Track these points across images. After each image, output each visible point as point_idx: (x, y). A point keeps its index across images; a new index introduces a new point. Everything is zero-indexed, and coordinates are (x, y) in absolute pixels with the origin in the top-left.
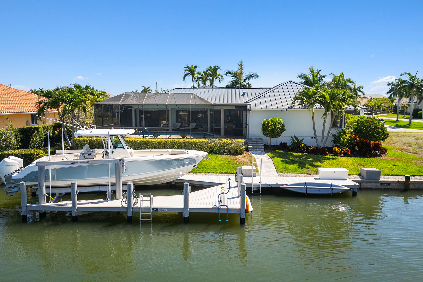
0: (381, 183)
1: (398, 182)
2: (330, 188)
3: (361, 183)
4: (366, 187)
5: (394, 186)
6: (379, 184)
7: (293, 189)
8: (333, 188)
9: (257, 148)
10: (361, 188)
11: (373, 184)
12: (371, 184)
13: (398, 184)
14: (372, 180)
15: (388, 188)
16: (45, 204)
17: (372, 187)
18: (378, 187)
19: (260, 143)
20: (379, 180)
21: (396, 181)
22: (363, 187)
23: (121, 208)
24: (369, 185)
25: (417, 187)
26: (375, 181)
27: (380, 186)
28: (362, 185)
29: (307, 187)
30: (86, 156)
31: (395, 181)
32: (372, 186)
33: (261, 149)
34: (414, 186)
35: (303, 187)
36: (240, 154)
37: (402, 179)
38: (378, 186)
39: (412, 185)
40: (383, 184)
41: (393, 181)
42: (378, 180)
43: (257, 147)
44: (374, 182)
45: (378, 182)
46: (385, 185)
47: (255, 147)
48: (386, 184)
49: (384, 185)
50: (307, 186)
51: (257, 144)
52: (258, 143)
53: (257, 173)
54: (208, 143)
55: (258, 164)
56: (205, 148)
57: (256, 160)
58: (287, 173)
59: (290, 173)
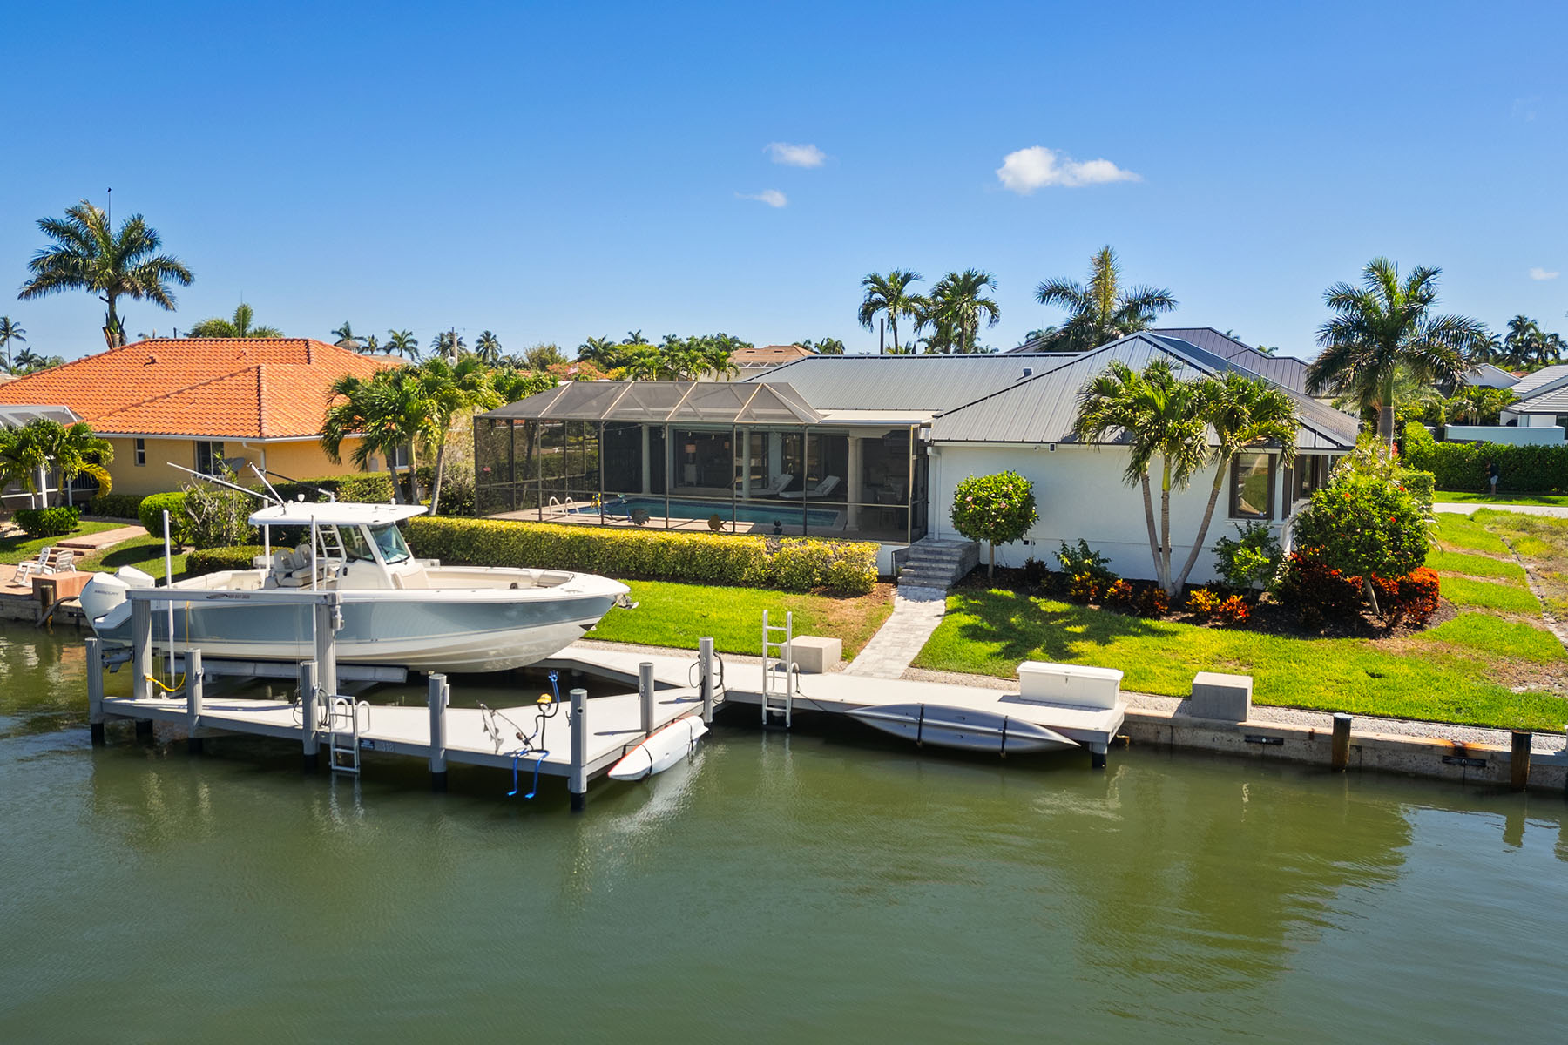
0: (1248, 733)
1: (1312, 735)
2: (996, 730)
3: (1172, 727)
4: (1190, 743)
5: (1298, 751)
6: (1242, 739)
7: (881, 722)
8: (1007, 732)
9: (929, 577)
10: (1176, 746)
11: (1219, 735)
12: (1210, 735)
13: (1314, 746)
14: (1213, 721)
15: (1276, 754)
16: (148, 701)
17: (1216, 745)
18: (1237, 748)
19: (948, 558)
20: (1240, 723)
21: (1302, 733)
22: (1180, 743)
23: (292, 729)
24: (1204, 739)
25: (1388, 762)
26: (1220, 726)
27: (1245, 743)
28: (1176, 737)
29: (924, 720)
30: (280, 577)
31: (1298, 731)
32: (1214, 740)
33: (935, 582)
34: (1379, 757)
35: (912, 719)
36: (857, 594)
37: (1323, 725)
38: (1239, 744)
39: (1369, 753)
40: (1257, 740)
41: (1292, 732)
42: (1232, 722)
43: (930, 573)
44: (1220, 729)
45: (1236, 730)
46: (1262, 743)
47: (921, 572)
48: (1264, 740)
49: (1259, 742)
50: (926, 718)
51: (937, 561)
52: (943, 561)
53: (844, 661)
54: (760, 552)
55: (883, 630)
56: (751, 566)
57: (888, 618)
58: (941, 670)
59: (947, 670)
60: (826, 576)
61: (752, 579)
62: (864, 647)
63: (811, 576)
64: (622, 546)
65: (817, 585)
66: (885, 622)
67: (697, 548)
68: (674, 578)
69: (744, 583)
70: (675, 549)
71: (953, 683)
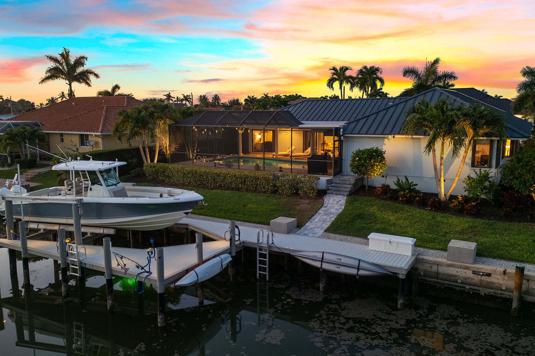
0: (473, 270)
1: (505, 273)
2: (355, 266)
3: (438, 265)
4: (446, 272)
5: (498, 279)
6: (471, 272)
7: (306, 259)
8: (359, 267)
9: (340, 191)
12: (456, 269)
13: (506, 278)
14: (457, 262)
15: (487, 280)
19: (349, 183)
20: (470, 265)
21: (500, 271)
22: (442, 272)
24: (453, 271)
27: (473, 274)
28: (440, 269)
29: (324, 259)
32: (457, 272)
35: (318, 258)
38: (469, 274)
39: (533, 283)
40: (478, 273)
41: (495, 271)
42: (467, 265)
44: (460, 267)
45: (468, 268)
47: (337, 189)
48: (481, 274)
52: (346, 184)
53: (297, 228)
54: (271, 179)
55: (317, 214)
56: (267, 185)
57: (320, 209)
58: (337, 233)
59: (340, 234)
60: (297, 190)
61: (268, 191)
62: (307, 222)
63: (291, 190)
64: (219, 176)
65: (294, 194)
66: (318, 210)
67: (247, 178)
68: (238, 189)
69: (265, 192)
70: (239, 178)
71: (341, 240)
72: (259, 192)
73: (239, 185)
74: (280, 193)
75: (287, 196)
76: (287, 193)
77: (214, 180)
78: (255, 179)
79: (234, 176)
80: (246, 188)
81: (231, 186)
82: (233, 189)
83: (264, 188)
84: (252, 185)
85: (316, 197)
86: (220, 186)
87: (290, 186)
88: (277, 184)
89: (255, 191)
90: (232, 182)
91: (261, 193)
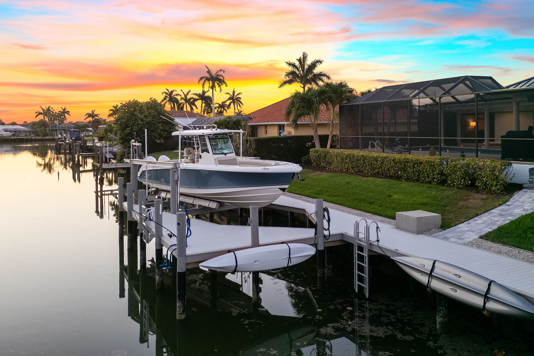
7: (410, 269)
29: (433, 273)
53: (441, 228)
54: (437, 164)
55: (486, 214)
56: (433, 173)
57: (496, 207)
58: (499, 242)
59: (504, 243)
60: (473, 180)
61: (433, 180)
62: (463, 223)
63: (465, 180)
64: (377, 161)
65: (467, 186)
66: (493, 209)
67: (407, 162)
68: (398, 178)
69: (430, 182)
70: (399, 163)
71: (499, 253)
72: (422, 182)
73: (398, 172)
74: (449, 185)
75: (458, 188)
76: (459, 184)
77: (371, 166)
78: (417, 163)
79: (393, 160)
80: (407, 176)
81: (389, 174)
82: (391, 177)
83: (428, 177)
84: (413, 172)
85: (501, 191)
86: (378, 172)
87: (463, 174)
88: (445, 171)
89: (418, 180)
90: (390, 168)
91: (424, 183)
